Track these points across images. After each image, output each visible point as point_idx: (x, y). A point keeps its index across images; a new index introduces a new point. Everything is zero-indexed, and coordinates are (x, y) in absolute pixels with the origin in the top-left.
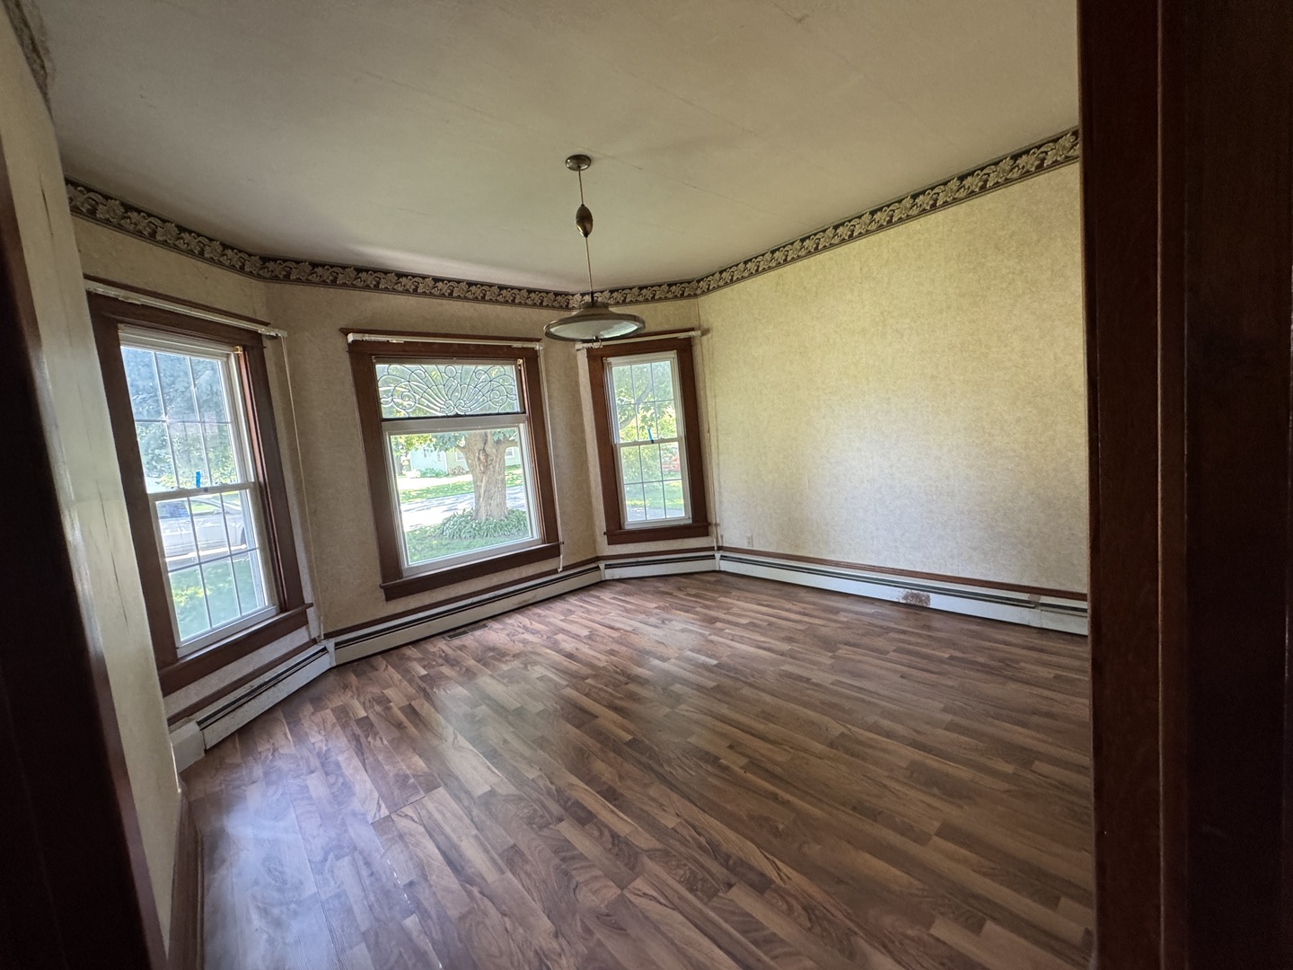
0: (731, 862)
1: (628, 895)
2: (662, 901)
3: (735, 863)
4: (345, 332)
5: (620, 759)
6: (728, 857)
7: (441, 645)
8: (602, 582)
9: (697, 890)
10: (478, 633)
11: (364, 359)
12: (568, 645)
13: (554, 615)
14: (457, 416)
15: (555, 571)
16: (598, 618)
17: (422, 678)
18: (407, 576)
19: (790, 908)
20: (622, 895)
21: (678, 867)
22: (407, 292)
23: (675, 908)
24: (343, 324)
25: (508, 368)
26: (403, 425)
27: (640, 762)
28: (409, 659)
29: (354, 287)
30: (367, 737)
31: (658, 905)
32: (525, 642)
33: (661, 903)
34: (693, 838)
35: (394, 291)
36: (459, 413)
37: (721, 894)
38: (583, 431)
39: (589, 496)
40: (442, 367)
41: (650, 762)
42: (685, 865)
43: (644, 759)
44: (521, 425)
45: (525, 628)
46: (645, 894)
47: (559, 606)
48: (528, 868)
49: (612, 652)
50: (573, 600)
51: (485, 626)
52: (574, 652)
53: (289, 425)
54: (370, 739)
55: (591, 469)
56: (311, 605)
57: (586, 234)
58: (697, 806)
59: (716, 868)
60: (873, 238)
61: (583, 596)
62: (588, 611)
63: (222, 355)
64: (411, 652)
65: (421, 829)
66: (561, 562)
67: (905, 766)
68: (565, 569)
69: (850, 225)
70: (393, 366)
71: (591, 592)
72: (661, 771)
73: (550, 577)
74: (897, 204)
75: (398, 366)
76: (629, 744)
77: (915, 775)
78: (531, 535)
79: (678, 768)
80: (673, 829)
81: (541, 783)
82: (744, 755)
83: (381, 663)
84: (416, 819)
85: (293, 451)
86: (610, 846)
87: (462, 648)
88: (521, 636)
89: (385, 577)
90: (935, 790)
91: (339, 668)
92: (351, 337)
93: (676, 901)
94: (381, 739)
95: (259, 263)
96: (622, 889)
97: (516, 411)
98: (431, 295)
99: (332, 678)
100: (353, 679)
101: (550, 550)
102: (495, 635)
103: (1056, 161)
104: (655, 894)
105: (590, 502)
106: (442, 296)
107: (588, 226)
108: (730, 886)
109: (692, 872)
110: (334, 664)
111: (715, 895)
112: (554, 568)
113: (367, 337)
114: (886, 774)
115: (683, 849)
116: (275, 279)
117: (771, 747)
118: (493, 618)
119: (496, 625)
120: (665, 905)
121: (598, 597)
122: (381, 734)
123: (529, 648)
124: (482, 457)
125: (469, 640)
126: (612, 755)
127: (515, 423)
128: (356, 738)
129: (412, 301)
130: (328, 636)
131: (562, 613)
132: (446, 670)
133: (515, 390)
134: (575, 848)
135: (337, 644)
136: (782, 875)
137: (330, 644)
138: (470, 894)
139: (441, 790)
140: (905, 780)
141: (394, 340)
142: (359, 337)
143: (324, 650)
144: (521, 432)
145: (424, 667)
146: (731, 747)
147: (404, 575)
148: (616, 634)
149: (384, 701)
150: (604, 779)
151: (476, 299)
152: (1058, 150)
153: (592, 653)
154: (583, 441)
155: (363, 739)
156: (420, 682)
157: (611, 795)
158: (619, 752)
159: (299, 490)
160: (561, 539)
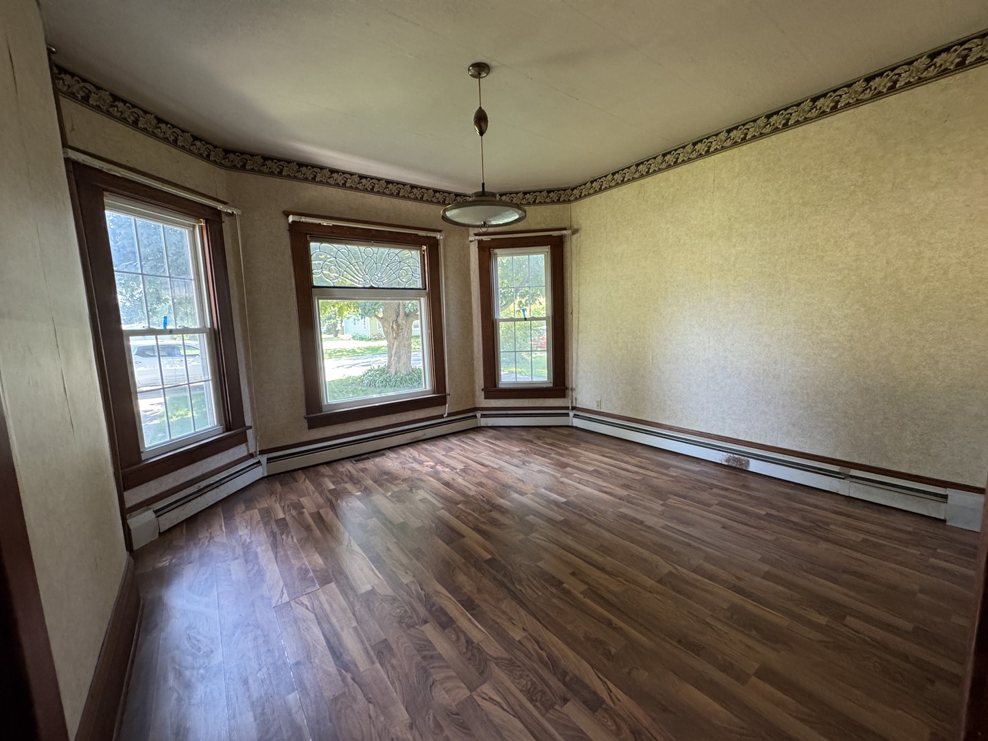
0: (568, 678)
1: (476, 697)
2: (506, 707)
3: (571, 679)
4: (287, 214)
5: (479, 575)
6: (565, 673)
7: (349, 467)
8: (478, 427)
9: (536, 701)
10: (377, 460)
11: (301, 237)
12: (446, 474)
13: (438, 450)
14: (372, 288)
15: (441, 416)
16: (472, 456)
17: (330, 491)
18: (326, 411)
19: (619, 728)
20: (471, 697)
21: (521, 677)
22: (337, 185)
23: (516, 715)
24: (286, 208)
25: (414, 252)
26: (328, 292)
27: (495, 579)
28: (323, 476)
29: (295, 178)
30: (282, 534)
31: (501, 710)
32: (412, 470)
33: (504, 709)
34: (534, 650)
35: (328, 184)
36: (374, 285)
37: (557, 707)
38: (471, 308)
39: (472, 359)
40: (362, 248)
41: (504, 579)
42: (527, 676)
43: (499, 577)
44: (422, 299)
45: (415, 459)
46: (490, 698)
47: (443, 443)
48: (394, 662)
49: (481, 484)
50: (454, 440)
51: (384, 455)
52: (451, 482)
53: (240, 285)
54: (284, 536)
55: (475, 337)
56: (251, 427)
57: (482, 133)
58: (540, 623)
59: (553, 681)
60: (728, 153)
61: (462, 437)
62: (465, 450)
63: (189, 226)
64: (325, 470)
65: (312, 616)
66: (447, 409)
67: (726, 608)
68: (449, 415)
69: (707, 142)
70: (323, 244)
71: (469, 435)
72: (512, 588)
73: (437, 420)
74: (752, 123)
75: (327, 245)
76: (488, 562)
77: (735, 617)
78: (425, 387)
79: (527, 588)
80: (519, 641)
81: (413, 587)
82: (583, 581)
83: (301, 476)
84: (310, 608)
85: (242, 305)
86: (465, 650)
87: (363, 470)
88: (410, 465)
89: (309, 411)
90: (754, 632)
91: (269, 478)
92: (291, 219)
93: (517, 708)
94: (292, 537)
95: (222, 154)
96: (471, 691)
97: (419, 287)
98: (357, 189)
99: (263, 485)
100: (278, 487)
101: (438, 398)
102: (391, 462)
103: (909, 82)
104: (499, 699)
105: (473, 364)
106: (365, 190)
107: (483, 125)
108: (565, 700)
109: (533, 684)
110: (266, 474)
111: (552, 707)
112: (441, 413)
113: (303, 219)
114: (710, 613)
115: (527, 661)
116: (234, 167)
117: (607, 577)
118: (391, 449)
119: (392, 455)
120: (508, 712)
121: (474, 440)
122: (293, 533)
123: (416, 475)
124: (395, 326)
125: (370, 464)
126: (473, 570)
127: (417, 297)
128: (274, 535)
129: (341, 193)
130: (262, 452)
131: (444, 449)
132: (349, 486)
133: (419, 271)
134: (435, 649)
135: (269, 459)
136: (613, 697)
137: (263, 459)
138: (344, 679)
139: (333, 585)
140: (725, 620)
141: (325, 223)
142: (297, 218)
143: (259, 463)
144: (421, 305)
145: (333, 483)
146: (573, 574)
147: (324, 410)
148: (485, 470)
149: (298, 507)
150: (465, 590)
151: (392, 195)
152: (912, 73)
153: (466, 483)
154: (471, 314)
155: (278, 537)
156: (329, 495)
157: (469, 605)
158: (480, 569)
159: (245, 339)
160: (447, 391)
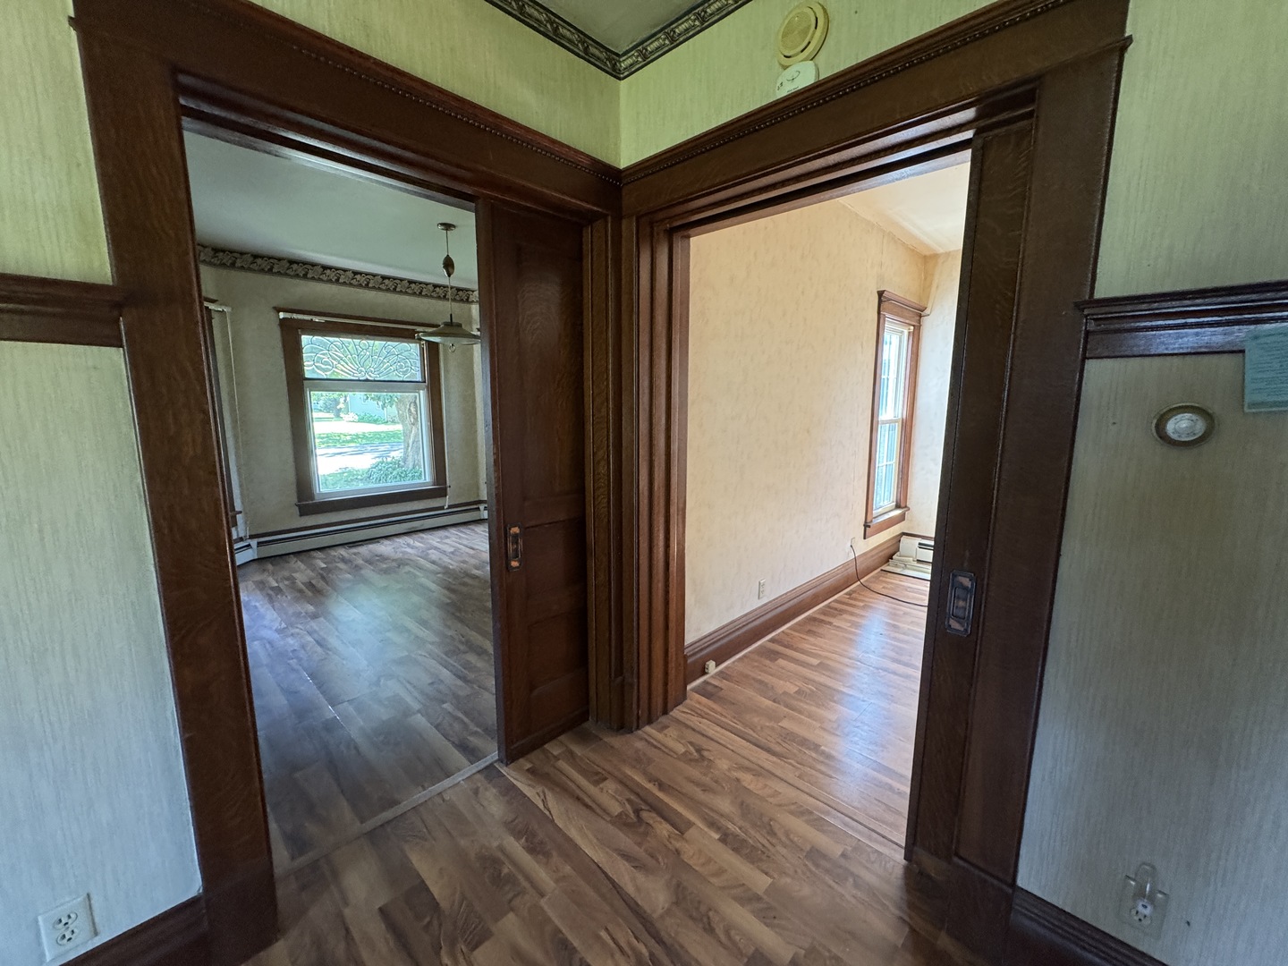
4: (278, 310)
7: (342, 552)
8: (481, 520)
10: (371, 546)
11: (290, 335)
12: (434, 555)
13: (433, 539)
14: (367, 380)
15: (442, 508)
16: (465, 542)
17: (322, 569)
18: (318, 499)
22: (330, 281)
24: (279, 302)
25: (413, 345)
26: (321, 384)
28: (314, 558)
29: (286, 275)
30: (277, 596)
32: (404, 553)
35: (320, 280)
36: (369, 378)
38: (474, 401)
39: (476, 452)
40: (357, 341)
44: (421, 392)
45: (408, 545)
47: (441, 533)
49: (464, 562)
50: (453, 531)
51: (378, 542)
52: (437, 560)
53: (230, 379)
54: (279, 597)
55: (479, 430)
56: (240, 512)
57: (449, 275)
59: (464, 648)
61: (461, 529)
62: (460, 537)
64: (319, 554)
66: (447, 502)
68: (450, 507)
70: (316, 337)
71: (470, 527)
73: (437, 512)
75: (320, 338)
78: (425, 479)
83: (293, 559)
84: (303, 629)
85: (232, 397)
87: (355, 554)
88: (403, 549)
89: (300, 498)
91: (259, 560)
92: (282, 315)
93: (436, 656)
95: (212, 253)
96: (410, 653)
97: (418, 380)
98: (351, 285)
99: (254, 566)
100: (270, 567)
101: (439, 490)
102: (385, 548)
104: (425, 655)
105: (477, 457)
106: (360, 286)
107: (450, 270)
108: (466, 652)
109: (450, 649)
110: (256, 557)
111: (458, 656)
112: (442, 505)
113: (295, 316)
115: (452, 642)
116: (223, 265)
118: (386, 537)
119: (386, 542)
120: (428, 658)
121: (473, 530)
122: (287, 594)
123: (406, 557)
124: (413, 409)
125: (364, 550)
127: (416, 390)
128: (272, 598)
129: (334, 289)
130: (252, 537)
131: (441, 538)
132: (341, 565)
133: (419, 364)
134: (392, 640)
135: (259, 543)
137: (254, 543)
139: (322, 619)
141: (317, 319)
142: (288, 315)
143: (249, 546)
144: (422, 396)
145: (325, 563)
147: (316, 497)
148: (472, 552)
149: (292, 580)
151: (388, 290)
153: (450, 561)
154: (474, 408)
156: (320, 571)
159: (234, 428)
160: (448, 484)
